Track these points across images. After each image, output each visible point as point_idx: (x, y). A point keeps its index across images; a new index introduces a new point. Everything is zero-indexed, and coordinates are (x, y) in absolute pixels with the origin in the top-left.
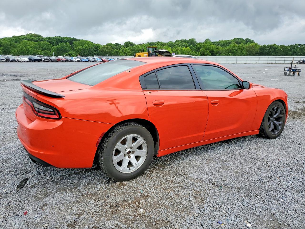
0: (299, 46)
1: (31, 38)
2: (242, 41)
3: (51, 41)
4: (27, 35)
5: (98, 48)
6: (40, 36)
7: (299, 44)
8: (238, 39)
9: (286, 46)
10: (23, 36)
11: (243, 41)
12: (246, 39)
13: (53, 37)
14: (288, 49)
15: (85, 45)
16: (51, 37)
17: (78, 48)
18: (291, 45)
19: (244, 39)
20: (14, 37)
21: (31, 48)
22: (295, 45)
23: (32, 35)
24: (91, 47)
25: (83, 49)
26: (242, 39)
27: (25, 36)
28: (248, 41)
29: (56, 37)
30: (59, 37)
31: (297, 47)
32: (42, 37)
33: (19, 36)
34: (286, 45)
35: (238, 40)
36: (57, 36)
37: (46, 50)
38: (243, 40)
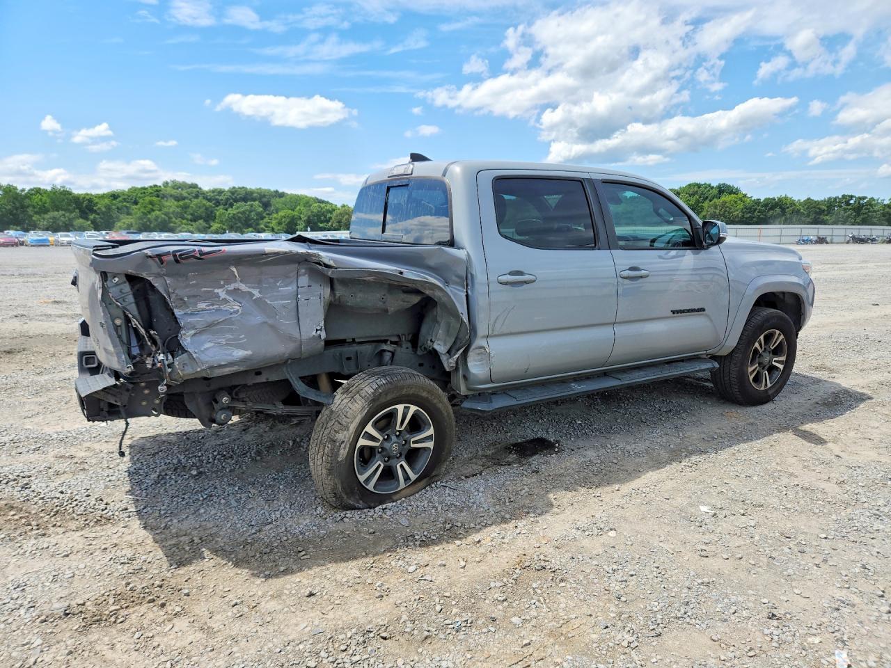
0: (852, 202)
1: (173, 192)
2: (709, 191)
3: (220, 198)
4: (166, 184)
5: (329, 215)
6: (195, 186)
7: (852, 197)
8: (699, 186)
9: (816, 202)
10: (155, 186)
11: (711, 191)
12: (719, 187)
13: (227, 189)
14: (820, 209)
15: (298, 208)
16: (221, 189)
17: (281, 213)
18: (830, 198)
19: (715, 184)
20: (134, 190)
21: (163, 216)
22: (840, 197)
23: (176, 185)
24: (312, 212)
25: (293, 216)
26: (709, 185)
27: (160, 187)
28: (723, 190)
29: (234, 188)
30: (243, 188)
31: (848, 203)
32: (200, 189)
33: (144, 188)
34: (816, 198)
35: (696, 189)
36: (237, 187)
37: (201, 221)
38: (712, 188)
